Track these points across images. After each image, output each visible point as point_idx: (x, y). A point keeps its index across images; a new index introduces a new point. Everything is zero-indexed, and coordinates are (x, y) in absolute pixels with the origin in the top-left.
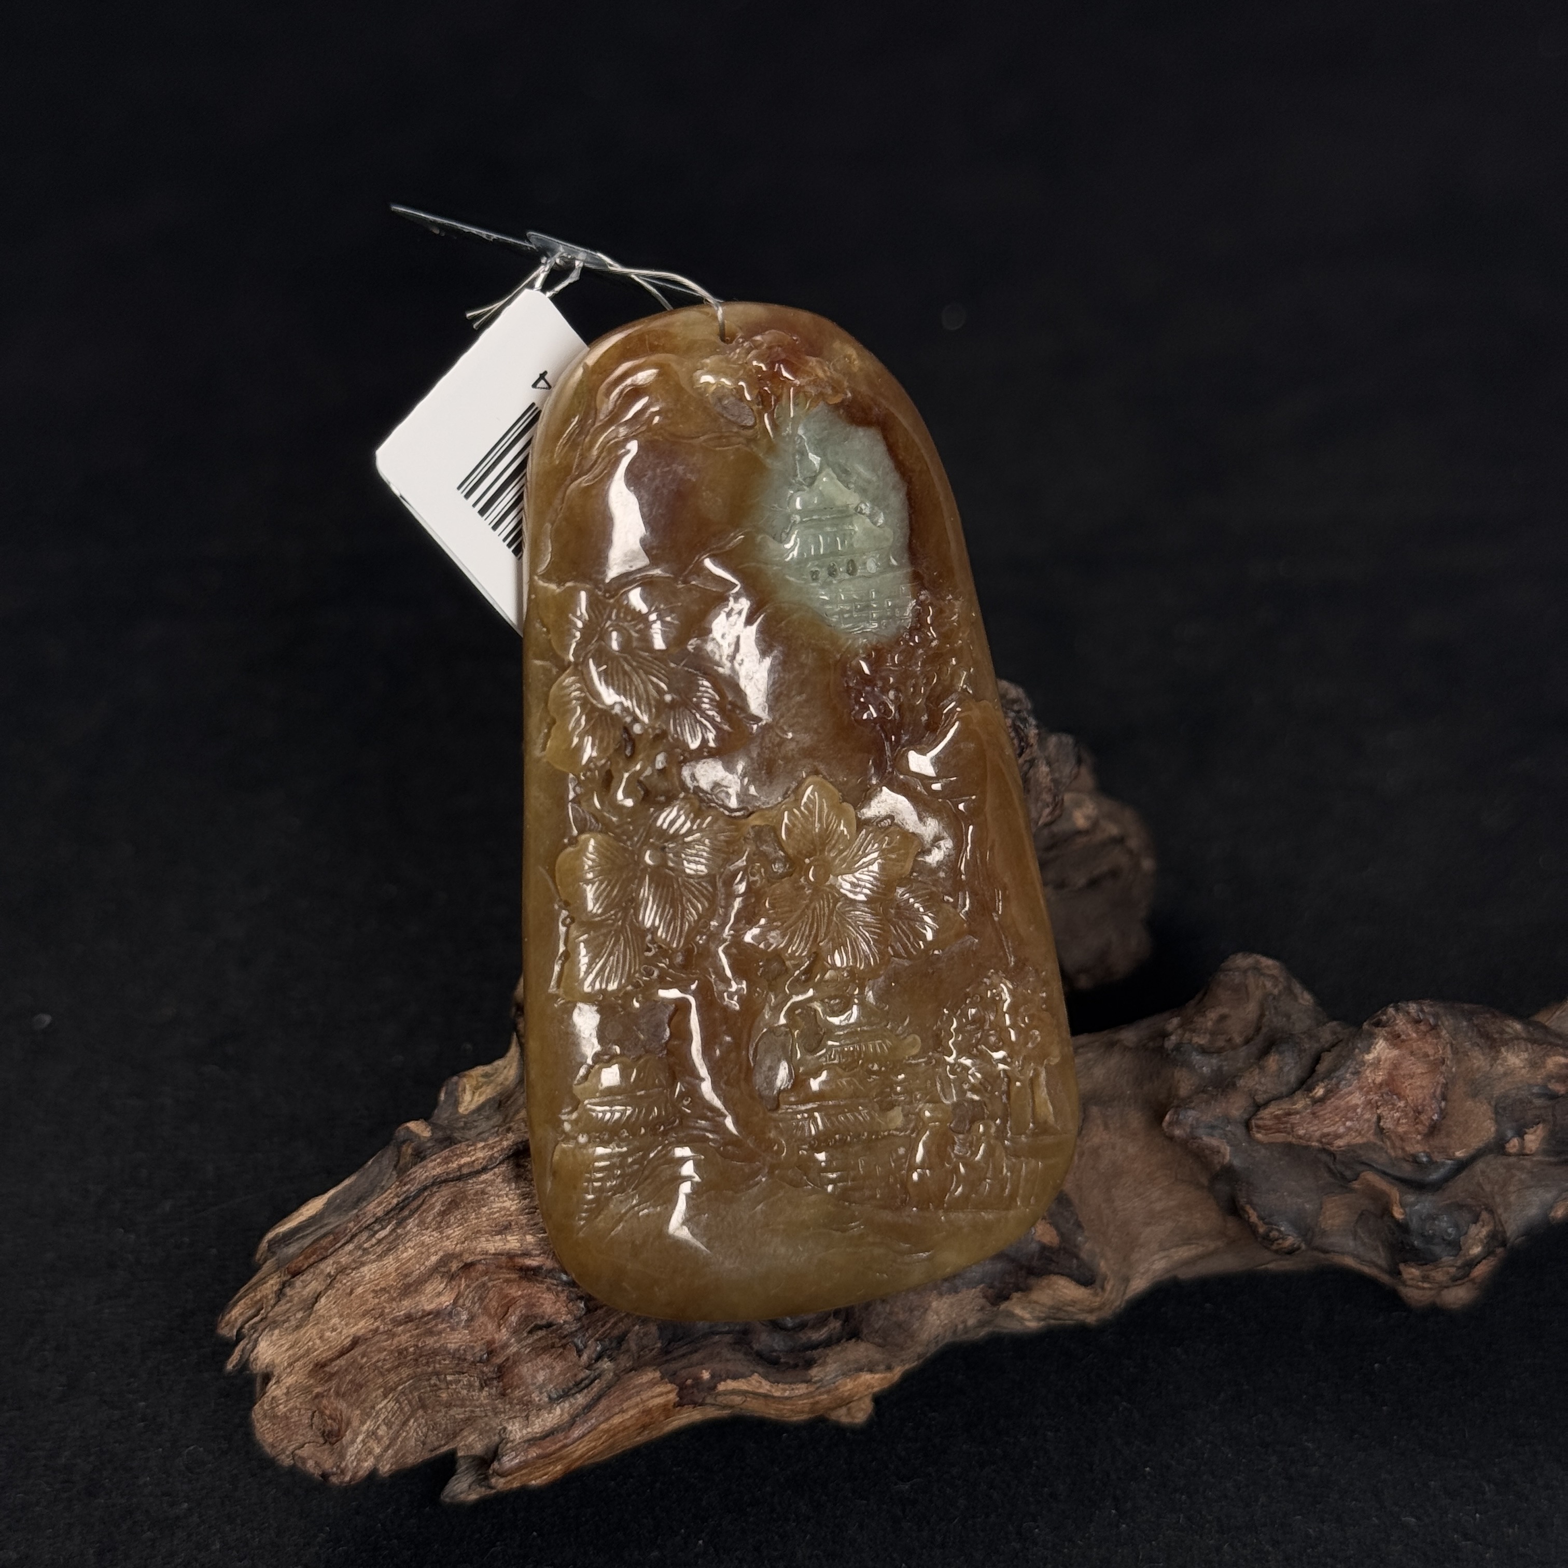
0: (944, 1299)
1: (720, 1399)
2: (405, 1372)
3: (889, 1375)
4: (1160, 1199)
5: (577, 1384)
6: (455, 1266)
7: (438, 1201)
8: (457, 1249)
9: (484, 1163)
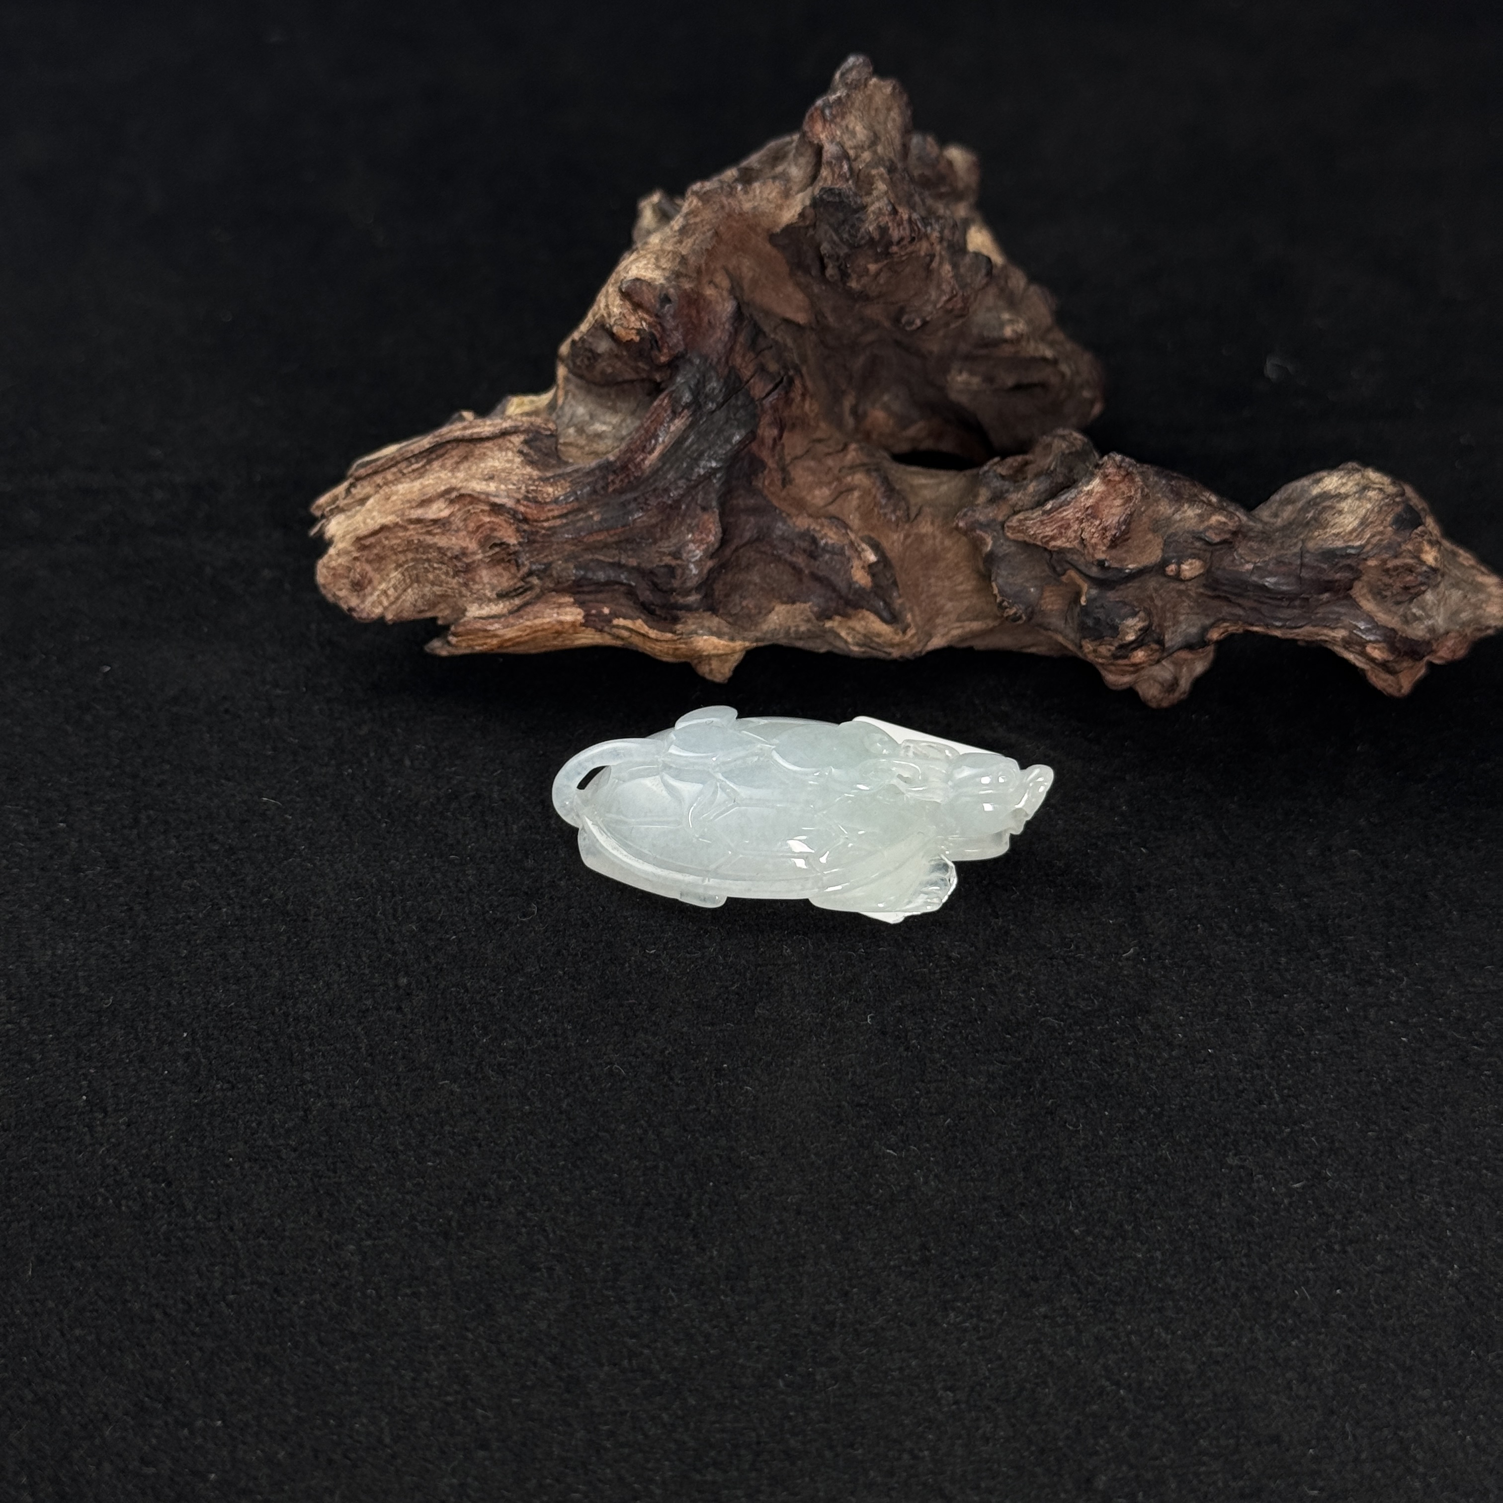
0: (784, 607)
1: (614, 630)
2: (410, 555)
3: (732, 644)
4: (961, 583)
5: (515, 590)
6: (454, 494)
7: (457, 453)
8: (459, 485)
9: (488, 434)
